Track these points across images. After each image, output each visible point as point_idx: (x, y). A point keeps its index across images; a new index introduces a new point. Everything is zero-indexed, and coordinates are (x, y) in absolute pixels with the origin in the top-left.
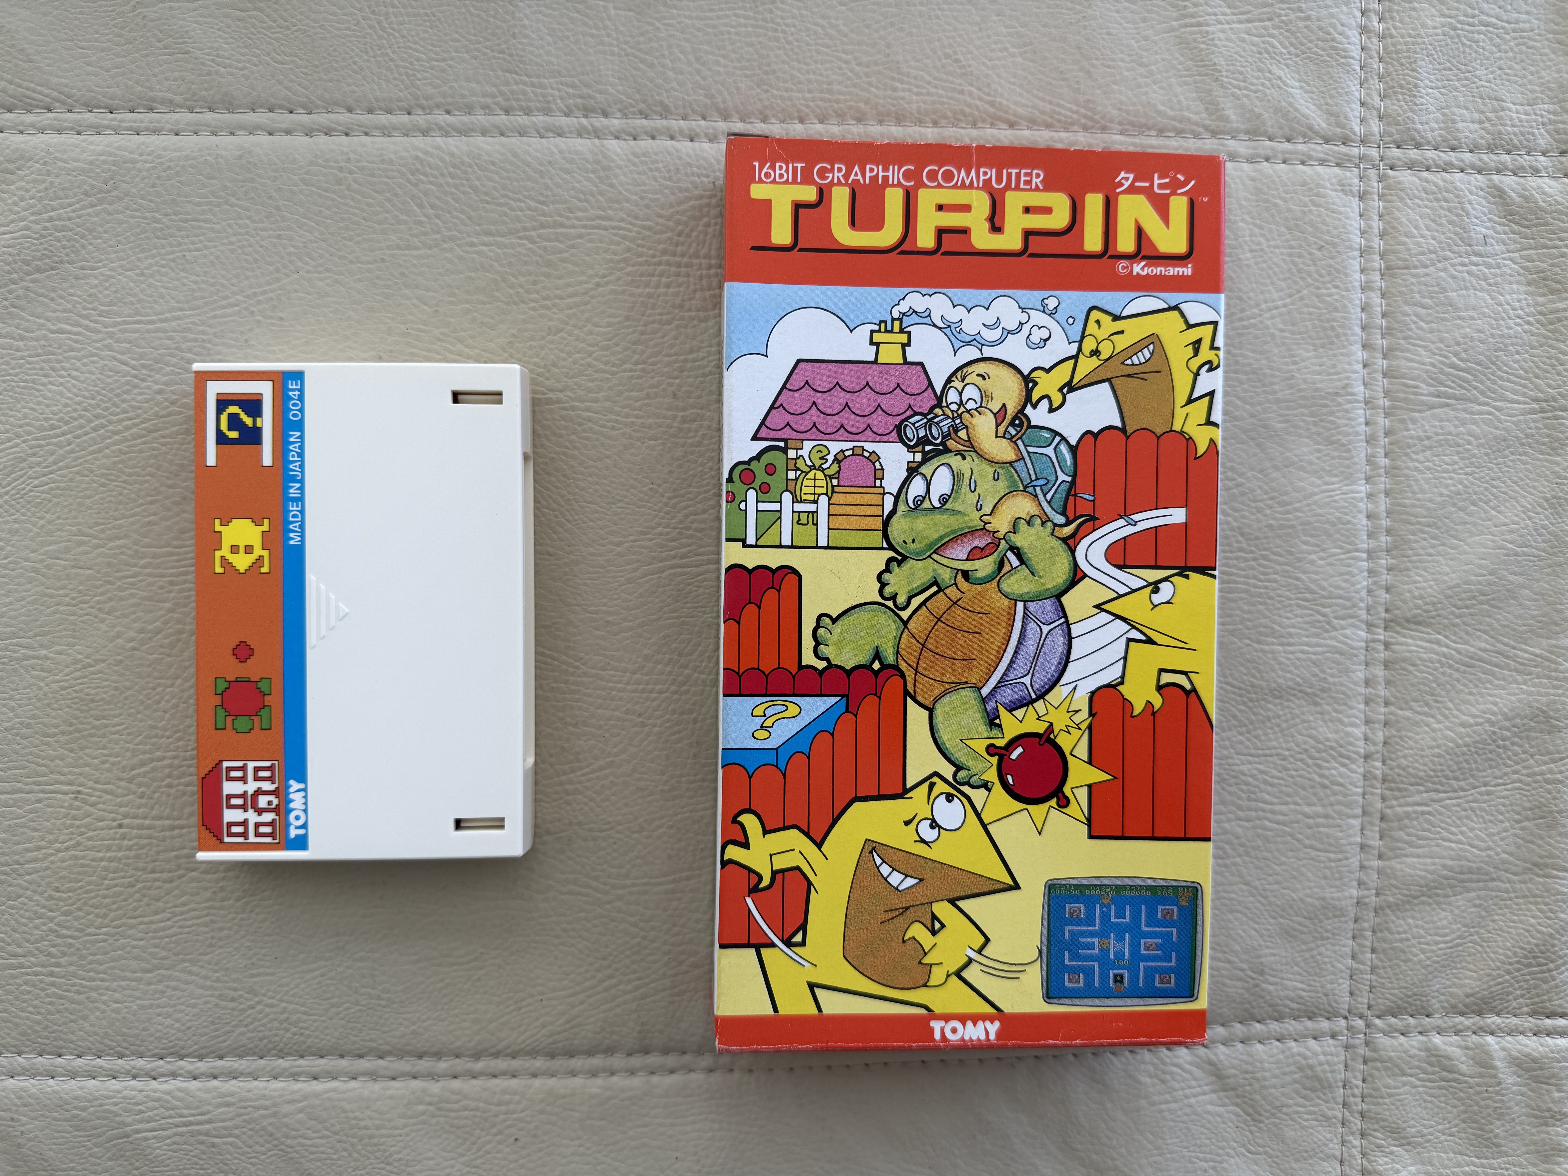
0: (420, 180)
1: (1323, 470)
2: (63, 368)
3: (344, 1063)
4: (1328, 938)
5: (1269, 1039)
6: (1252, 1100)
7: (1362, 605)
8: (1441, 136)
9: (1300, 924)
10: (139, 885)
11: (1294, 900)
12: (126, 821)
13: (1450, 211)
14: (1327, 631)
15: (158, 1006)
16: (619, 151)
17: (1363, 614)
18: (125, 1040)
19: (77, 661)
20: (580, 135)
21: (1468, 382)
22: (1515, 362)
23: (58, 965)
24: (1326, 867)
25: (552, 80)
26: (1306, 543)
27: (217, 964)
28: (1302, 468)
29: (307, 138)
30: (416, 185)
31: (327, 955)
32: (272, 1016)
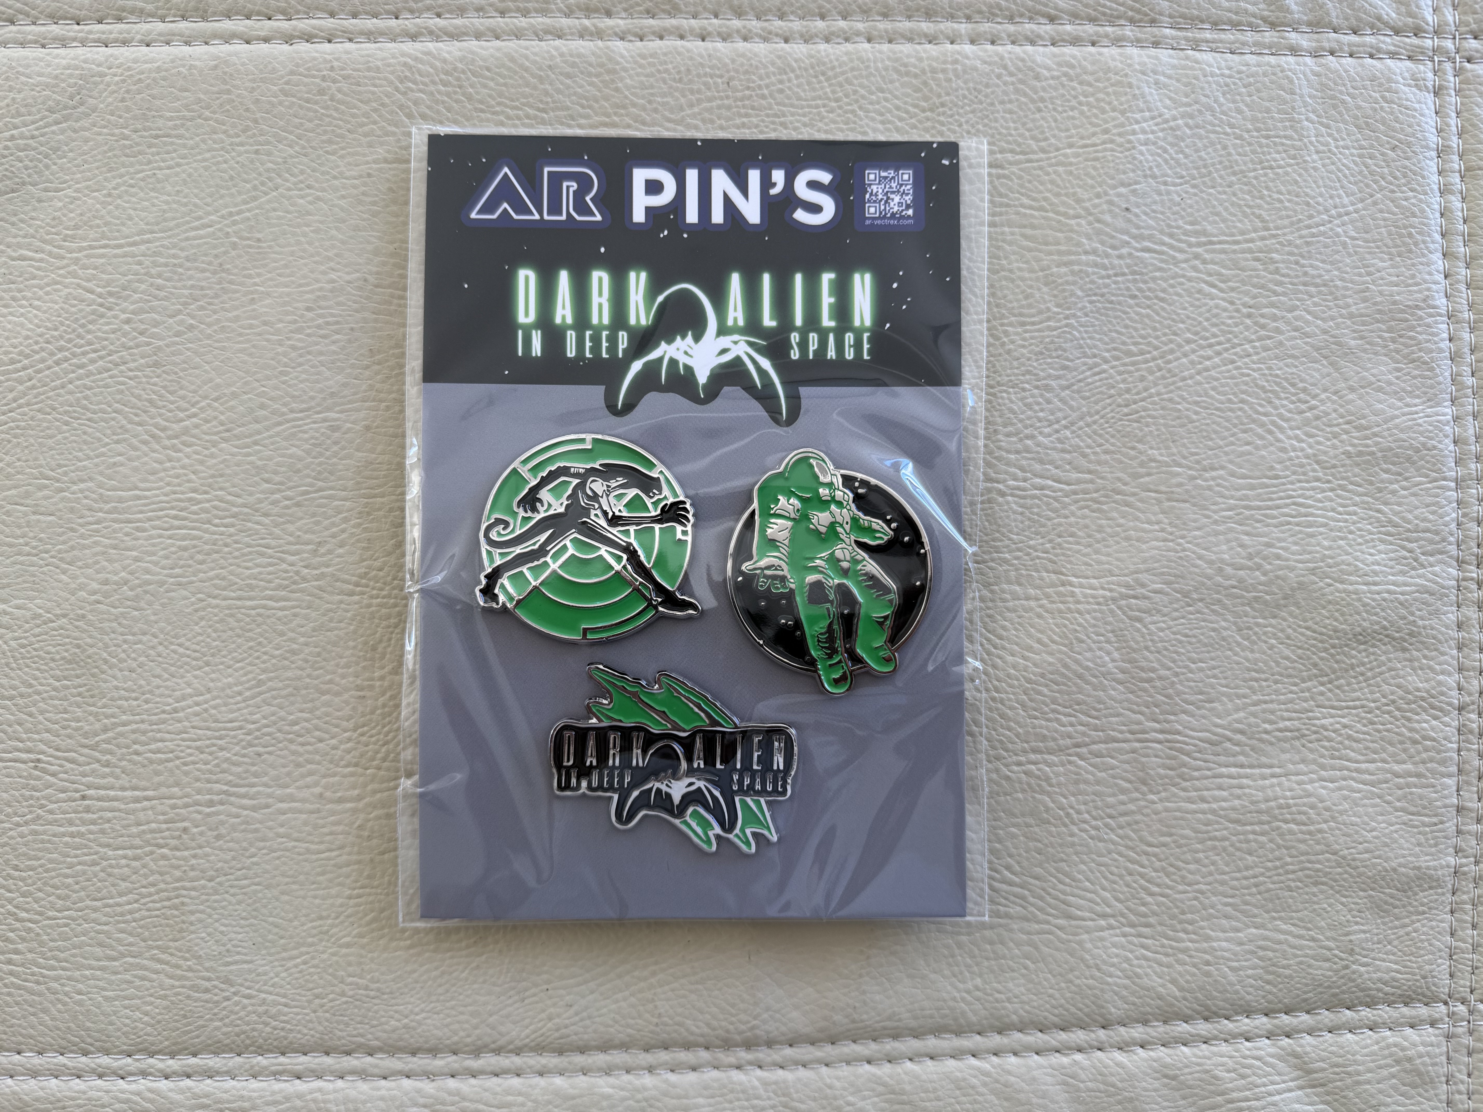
0: (409, 88)
1: (1404, 390)
2: (24, 298)
3: (328, 1060)
4: (1424, 913)
5: (1361, 1028)
6: (1343, 1097)
7: (1452, 539)
9: (1393, 897)
10: (104, 864)
11: (1386, 870)
12: (90, 792)
14: (1414, 569)
15: (126, 998)
16: (625, 53)
17: (1453, 549)
18: (89, 1036)
19: (36, 616)
20: (582, 36)
23: (16, 952)
24: (1420, 833)
26: (1387, 471)
27: (188, 951)
28: (1380, 389)
29: (286, 47)
30: (404, 94)
31: (310, 940)
32: (250, 1008)
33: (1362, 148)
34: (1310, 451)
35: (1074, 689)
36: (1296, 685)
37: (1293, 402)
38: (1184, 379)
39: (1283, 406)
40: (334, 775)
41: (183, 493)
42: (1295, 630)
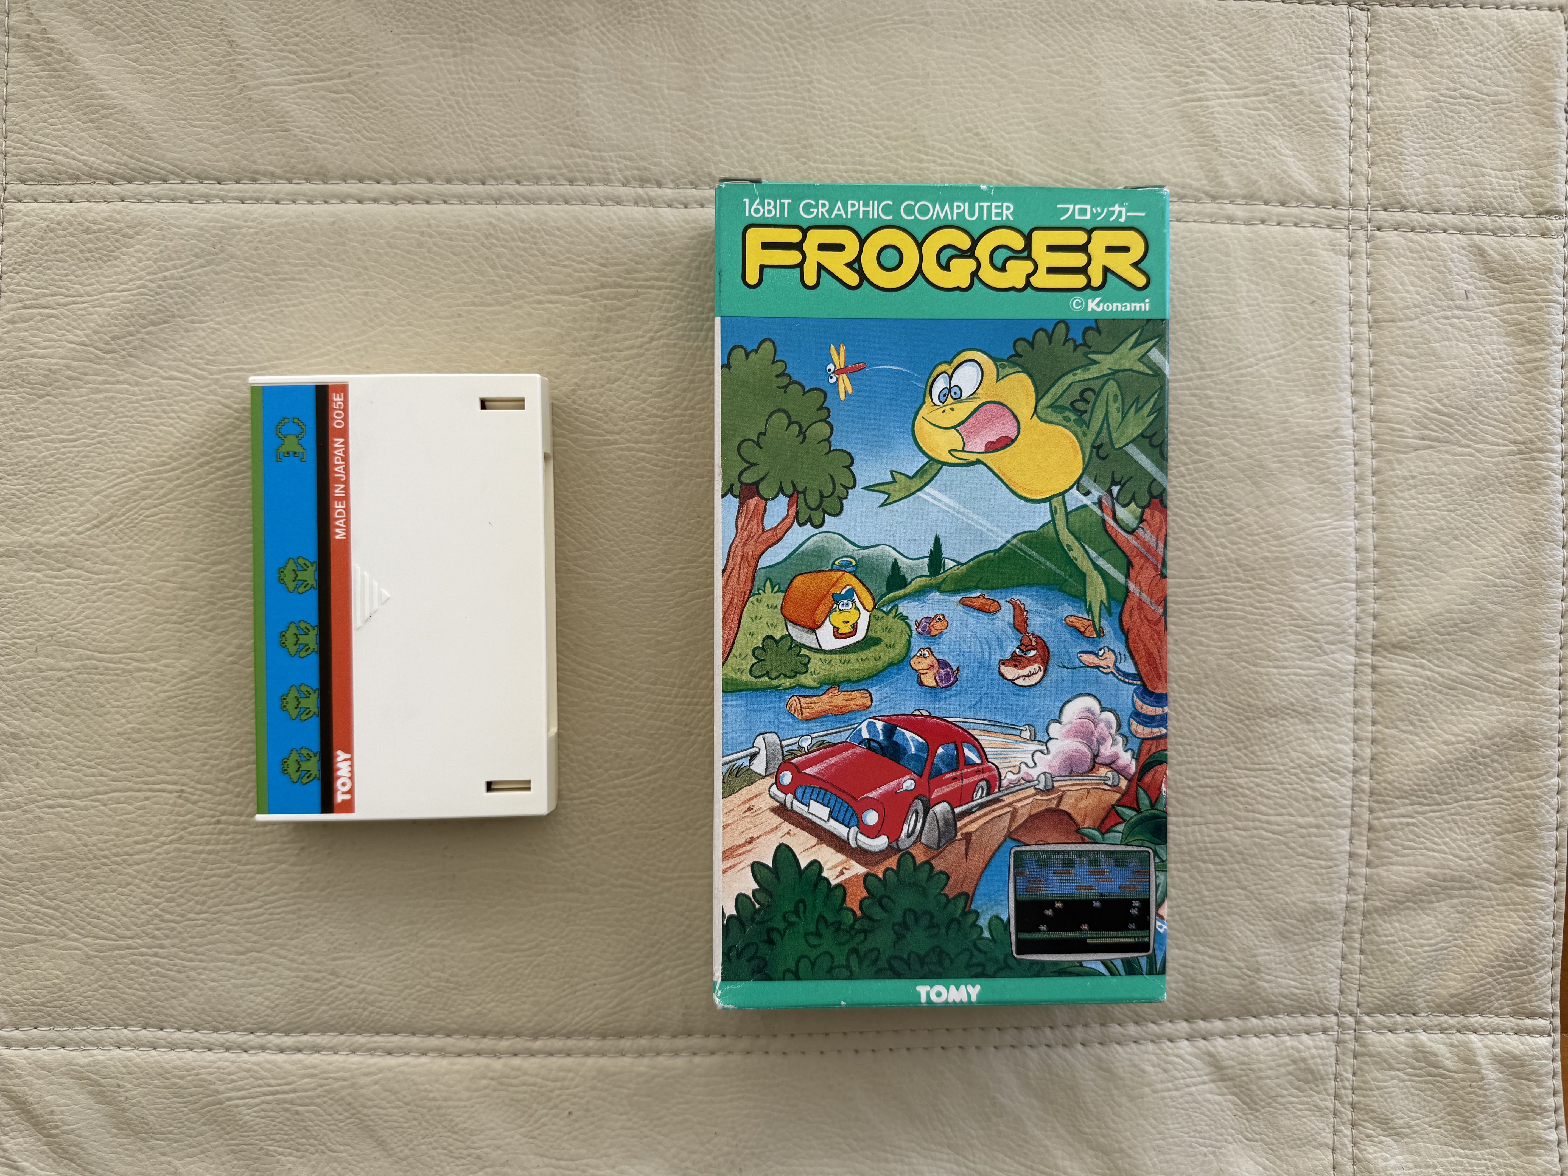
0: (492, 244)
1: (1315, 506)
2: (173, 411)
3: (415, 1040)
4: (1319, 940)
5: (1264, 1033)
6: (1249, 1090)
7: (1351, 631)
8: (1425, 199)
9: (1292, 926)
10: (235, 876)
11: (1287, 904)
12: (224, 818)
13: (1433, 268)
14: (1318, 655)
15: (250, 986)
16: (672, 218)
17: (1352, 640)
18: (220, 1016)
19: (182, 673)
20: (636, 204)
21: (1450, 426)
22: (1495, 407)
23: (162, 947)
24: (1317, 874)
25: (612, 154)
26: (1299, 574)
27: (303, 948)
28: (1295, 505)
29: (392, 207)
30: (489, 248)
31: (402, 941)
32: (352, 996)
33: (1285, 302)
34: (1233, 556)
36: (1216, 749)
37: (1220, 515)
39: (1211, 518)
42: (1214, 704)
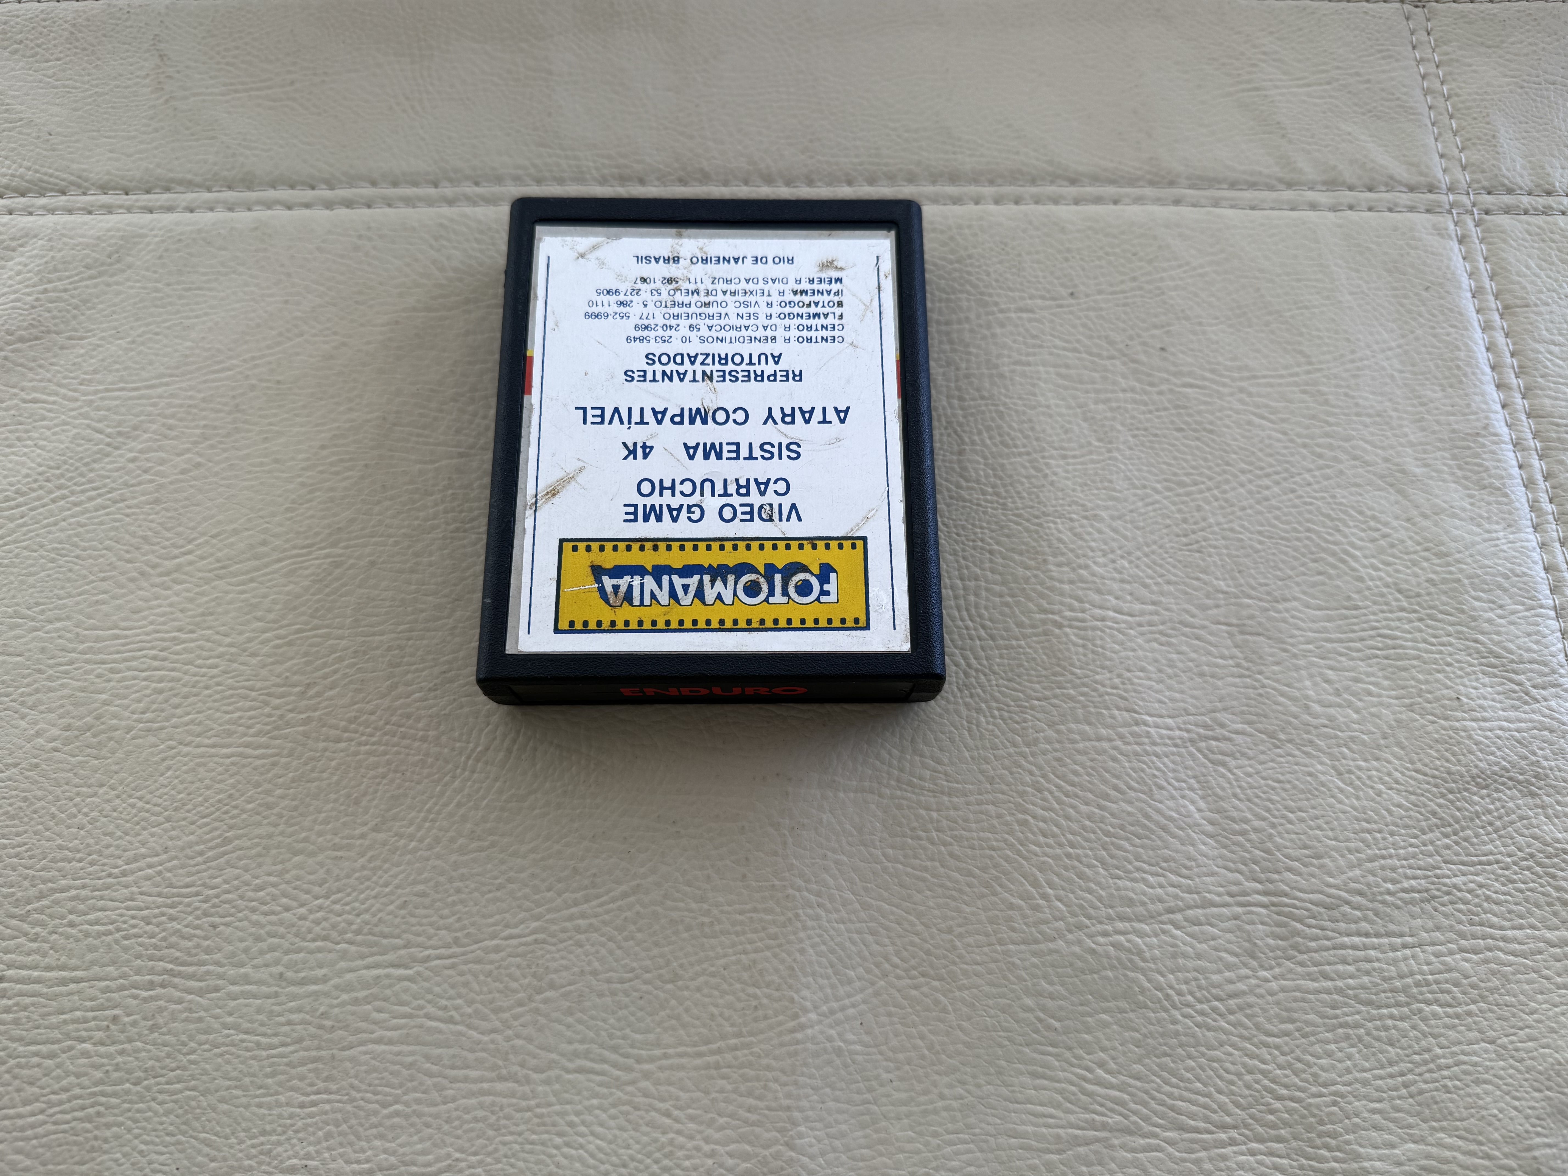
33: (1395, 289)
34: (1389, 580)
35: (1159, 843)
36: (1416, 837)
37: (1364, 530)
38: (1243, 509)
39: (1353, 534)
40: (299, 951)
41: (167, 632)
42: (1403, 774)
